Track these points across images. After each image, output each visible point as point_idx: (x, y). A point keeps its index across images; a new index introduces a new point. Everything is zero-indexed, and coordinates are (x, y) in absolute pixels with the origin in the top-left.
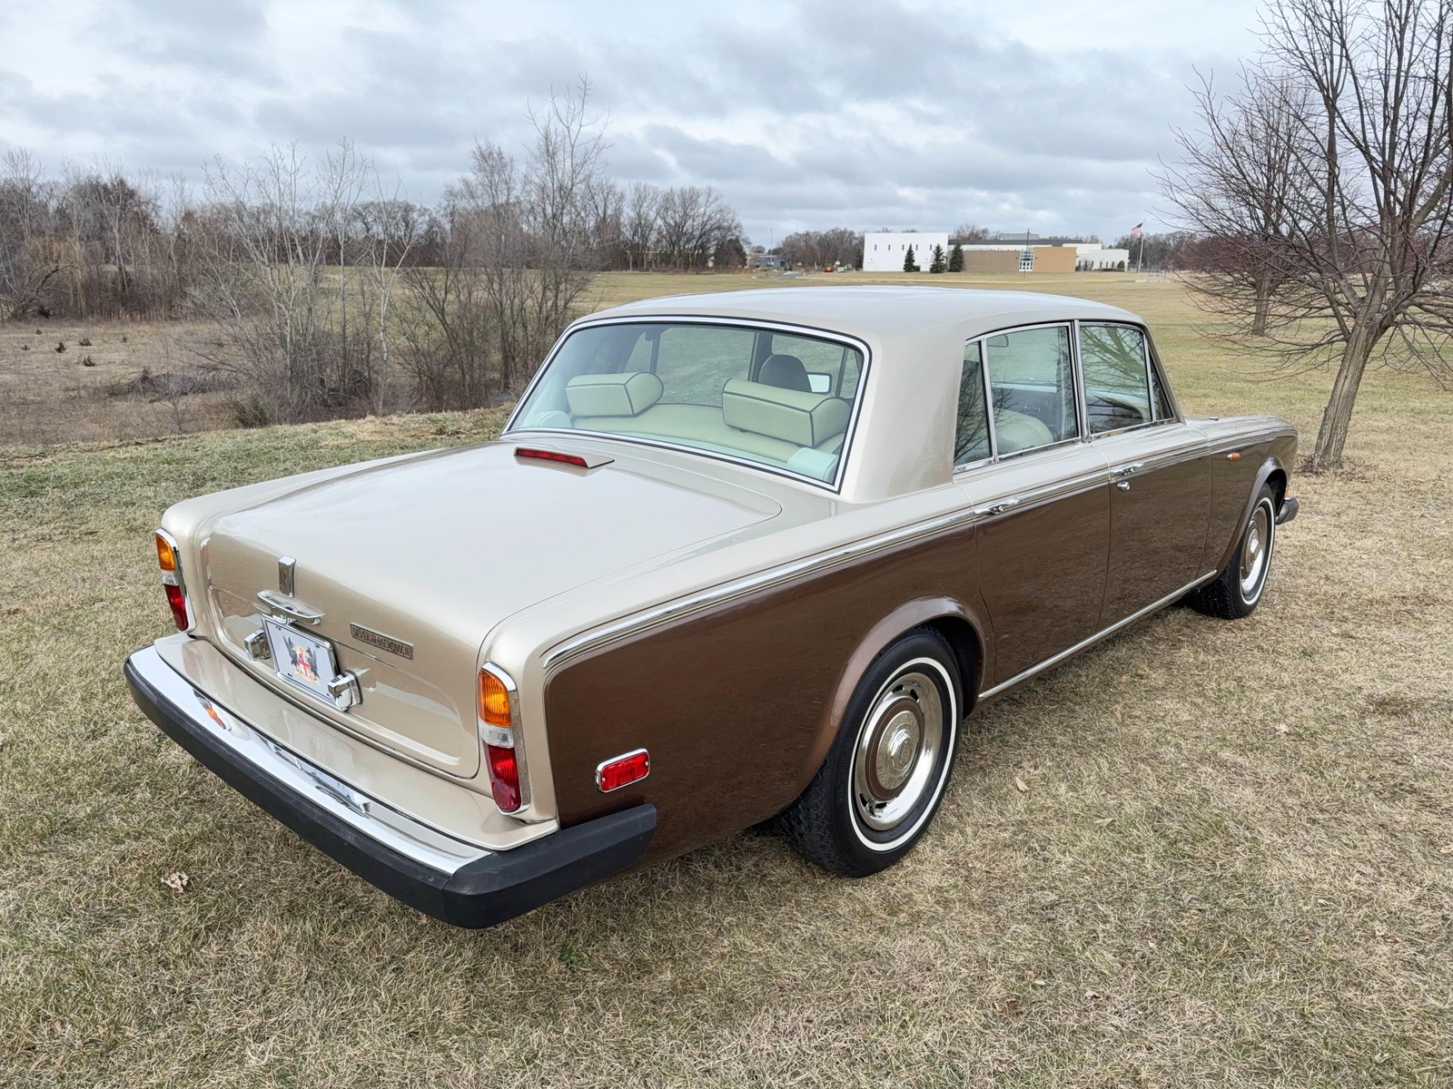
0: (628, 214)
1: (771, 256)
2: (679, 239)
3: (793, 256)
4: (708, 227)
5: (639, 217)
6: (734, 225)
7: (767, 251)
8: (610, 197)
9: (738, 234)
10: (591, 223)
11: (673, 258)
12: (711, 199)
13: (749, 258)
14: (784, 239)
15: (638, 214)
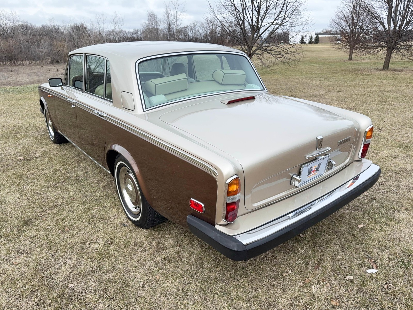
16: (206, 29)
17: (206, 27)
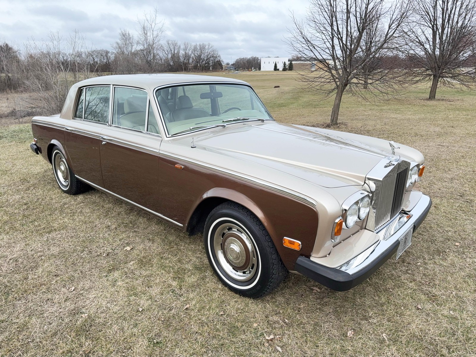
0: (182, 52)
1: (231, 66)
2: (200, 60)
3: (238, 66)
4: (209, 57)
5: (186, 53)
6: (218, 56)
7: (230, 64)
8: (176, 47)
9: (219, 59)
10: (170, 56)
11: (198, 67)
12: (210, 47)
13: (224, 67)
14: (235, 60)
15: (185, 52)
16: (167, 53)
17: (166, 50)
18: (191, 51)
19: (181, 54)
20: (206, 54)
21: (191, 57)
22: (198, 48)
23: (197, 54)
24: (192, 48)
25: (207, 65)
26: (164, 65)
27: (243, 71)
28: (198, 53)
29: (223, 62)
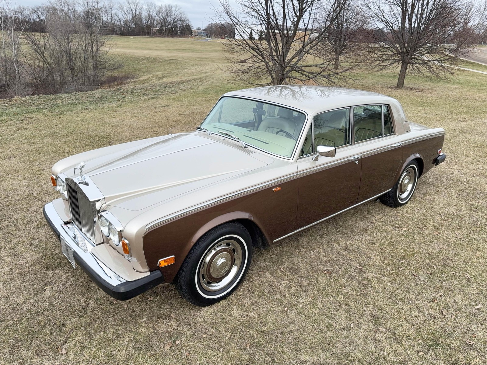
0: (144, 14)
1: (203, 32)
2: (165, 24)
3: (210, 32)
4: (176, 20)
6: (186, 19)
7: (202, 29)
8: (137, 7)
9: (188, 23)
10: (130, 18)
11: (163, 32)
12: (177, 9)
13: (193, 32)
14: (207, 25)
15: (149, 14)
16: (127, 14)
17: (126, 10)
18: (155, 12)
19: (143, 16)
20: (173, 17)
21: (156, 19)
22: (164, 10)
23: (162, 16)
24: (157, 9)
25: (173, 29)
26: (124, 27)
27: (216, 38)
28: (164, 15)
29: (192, 26)
